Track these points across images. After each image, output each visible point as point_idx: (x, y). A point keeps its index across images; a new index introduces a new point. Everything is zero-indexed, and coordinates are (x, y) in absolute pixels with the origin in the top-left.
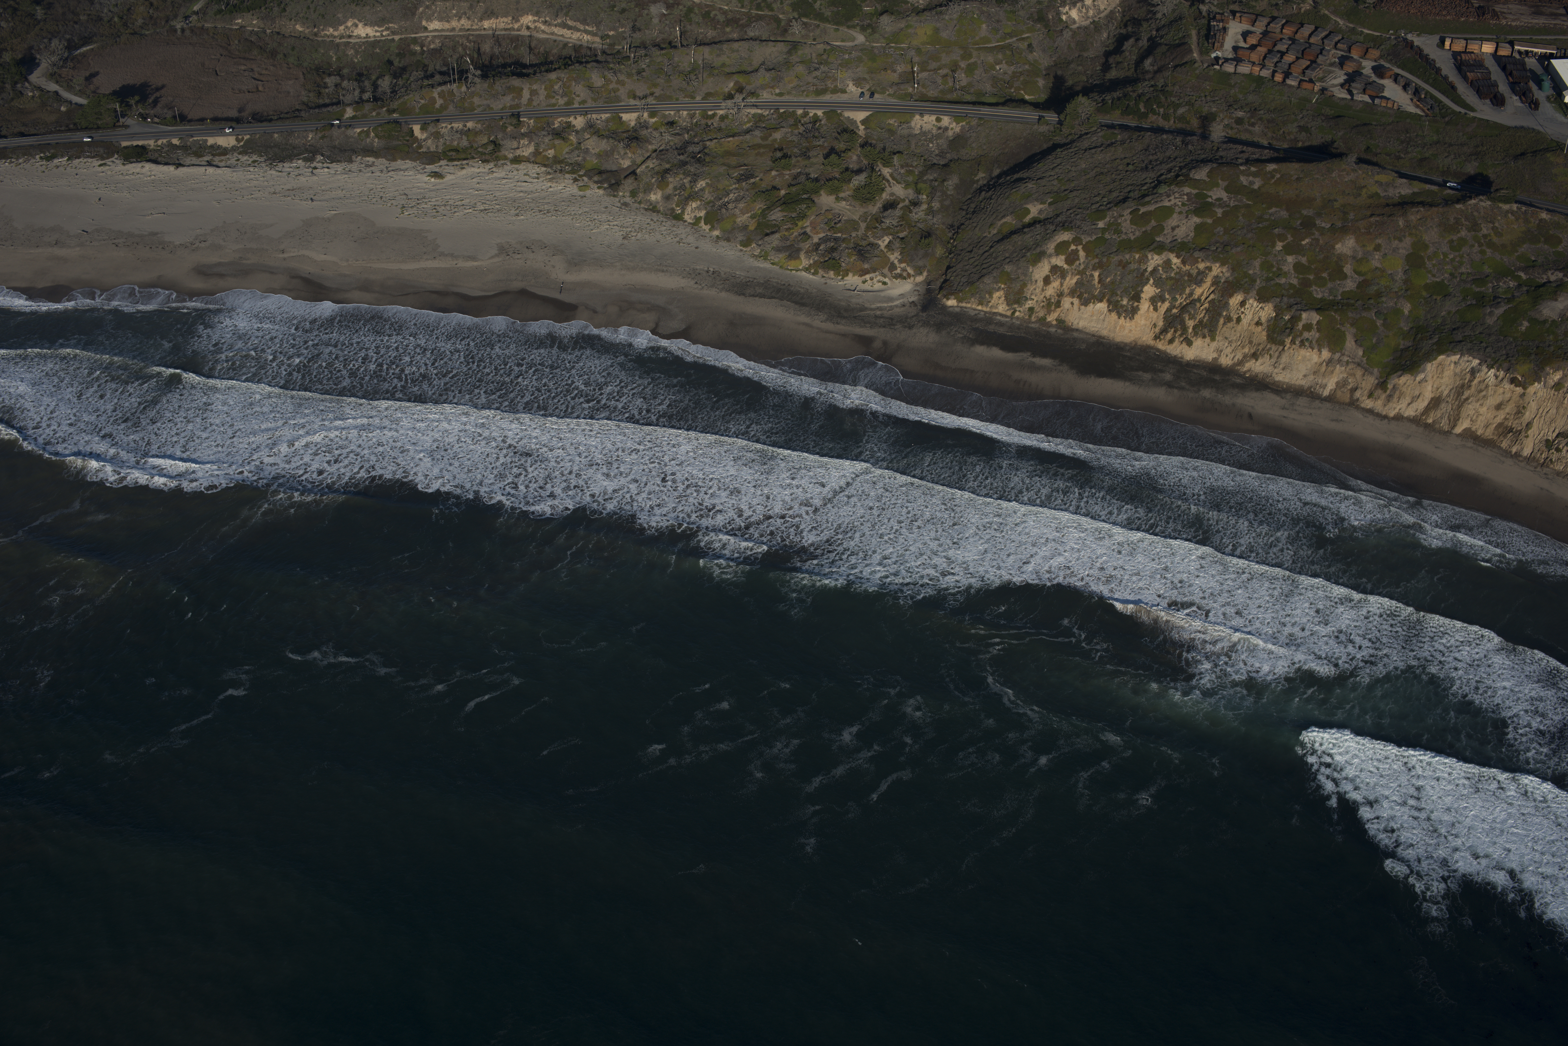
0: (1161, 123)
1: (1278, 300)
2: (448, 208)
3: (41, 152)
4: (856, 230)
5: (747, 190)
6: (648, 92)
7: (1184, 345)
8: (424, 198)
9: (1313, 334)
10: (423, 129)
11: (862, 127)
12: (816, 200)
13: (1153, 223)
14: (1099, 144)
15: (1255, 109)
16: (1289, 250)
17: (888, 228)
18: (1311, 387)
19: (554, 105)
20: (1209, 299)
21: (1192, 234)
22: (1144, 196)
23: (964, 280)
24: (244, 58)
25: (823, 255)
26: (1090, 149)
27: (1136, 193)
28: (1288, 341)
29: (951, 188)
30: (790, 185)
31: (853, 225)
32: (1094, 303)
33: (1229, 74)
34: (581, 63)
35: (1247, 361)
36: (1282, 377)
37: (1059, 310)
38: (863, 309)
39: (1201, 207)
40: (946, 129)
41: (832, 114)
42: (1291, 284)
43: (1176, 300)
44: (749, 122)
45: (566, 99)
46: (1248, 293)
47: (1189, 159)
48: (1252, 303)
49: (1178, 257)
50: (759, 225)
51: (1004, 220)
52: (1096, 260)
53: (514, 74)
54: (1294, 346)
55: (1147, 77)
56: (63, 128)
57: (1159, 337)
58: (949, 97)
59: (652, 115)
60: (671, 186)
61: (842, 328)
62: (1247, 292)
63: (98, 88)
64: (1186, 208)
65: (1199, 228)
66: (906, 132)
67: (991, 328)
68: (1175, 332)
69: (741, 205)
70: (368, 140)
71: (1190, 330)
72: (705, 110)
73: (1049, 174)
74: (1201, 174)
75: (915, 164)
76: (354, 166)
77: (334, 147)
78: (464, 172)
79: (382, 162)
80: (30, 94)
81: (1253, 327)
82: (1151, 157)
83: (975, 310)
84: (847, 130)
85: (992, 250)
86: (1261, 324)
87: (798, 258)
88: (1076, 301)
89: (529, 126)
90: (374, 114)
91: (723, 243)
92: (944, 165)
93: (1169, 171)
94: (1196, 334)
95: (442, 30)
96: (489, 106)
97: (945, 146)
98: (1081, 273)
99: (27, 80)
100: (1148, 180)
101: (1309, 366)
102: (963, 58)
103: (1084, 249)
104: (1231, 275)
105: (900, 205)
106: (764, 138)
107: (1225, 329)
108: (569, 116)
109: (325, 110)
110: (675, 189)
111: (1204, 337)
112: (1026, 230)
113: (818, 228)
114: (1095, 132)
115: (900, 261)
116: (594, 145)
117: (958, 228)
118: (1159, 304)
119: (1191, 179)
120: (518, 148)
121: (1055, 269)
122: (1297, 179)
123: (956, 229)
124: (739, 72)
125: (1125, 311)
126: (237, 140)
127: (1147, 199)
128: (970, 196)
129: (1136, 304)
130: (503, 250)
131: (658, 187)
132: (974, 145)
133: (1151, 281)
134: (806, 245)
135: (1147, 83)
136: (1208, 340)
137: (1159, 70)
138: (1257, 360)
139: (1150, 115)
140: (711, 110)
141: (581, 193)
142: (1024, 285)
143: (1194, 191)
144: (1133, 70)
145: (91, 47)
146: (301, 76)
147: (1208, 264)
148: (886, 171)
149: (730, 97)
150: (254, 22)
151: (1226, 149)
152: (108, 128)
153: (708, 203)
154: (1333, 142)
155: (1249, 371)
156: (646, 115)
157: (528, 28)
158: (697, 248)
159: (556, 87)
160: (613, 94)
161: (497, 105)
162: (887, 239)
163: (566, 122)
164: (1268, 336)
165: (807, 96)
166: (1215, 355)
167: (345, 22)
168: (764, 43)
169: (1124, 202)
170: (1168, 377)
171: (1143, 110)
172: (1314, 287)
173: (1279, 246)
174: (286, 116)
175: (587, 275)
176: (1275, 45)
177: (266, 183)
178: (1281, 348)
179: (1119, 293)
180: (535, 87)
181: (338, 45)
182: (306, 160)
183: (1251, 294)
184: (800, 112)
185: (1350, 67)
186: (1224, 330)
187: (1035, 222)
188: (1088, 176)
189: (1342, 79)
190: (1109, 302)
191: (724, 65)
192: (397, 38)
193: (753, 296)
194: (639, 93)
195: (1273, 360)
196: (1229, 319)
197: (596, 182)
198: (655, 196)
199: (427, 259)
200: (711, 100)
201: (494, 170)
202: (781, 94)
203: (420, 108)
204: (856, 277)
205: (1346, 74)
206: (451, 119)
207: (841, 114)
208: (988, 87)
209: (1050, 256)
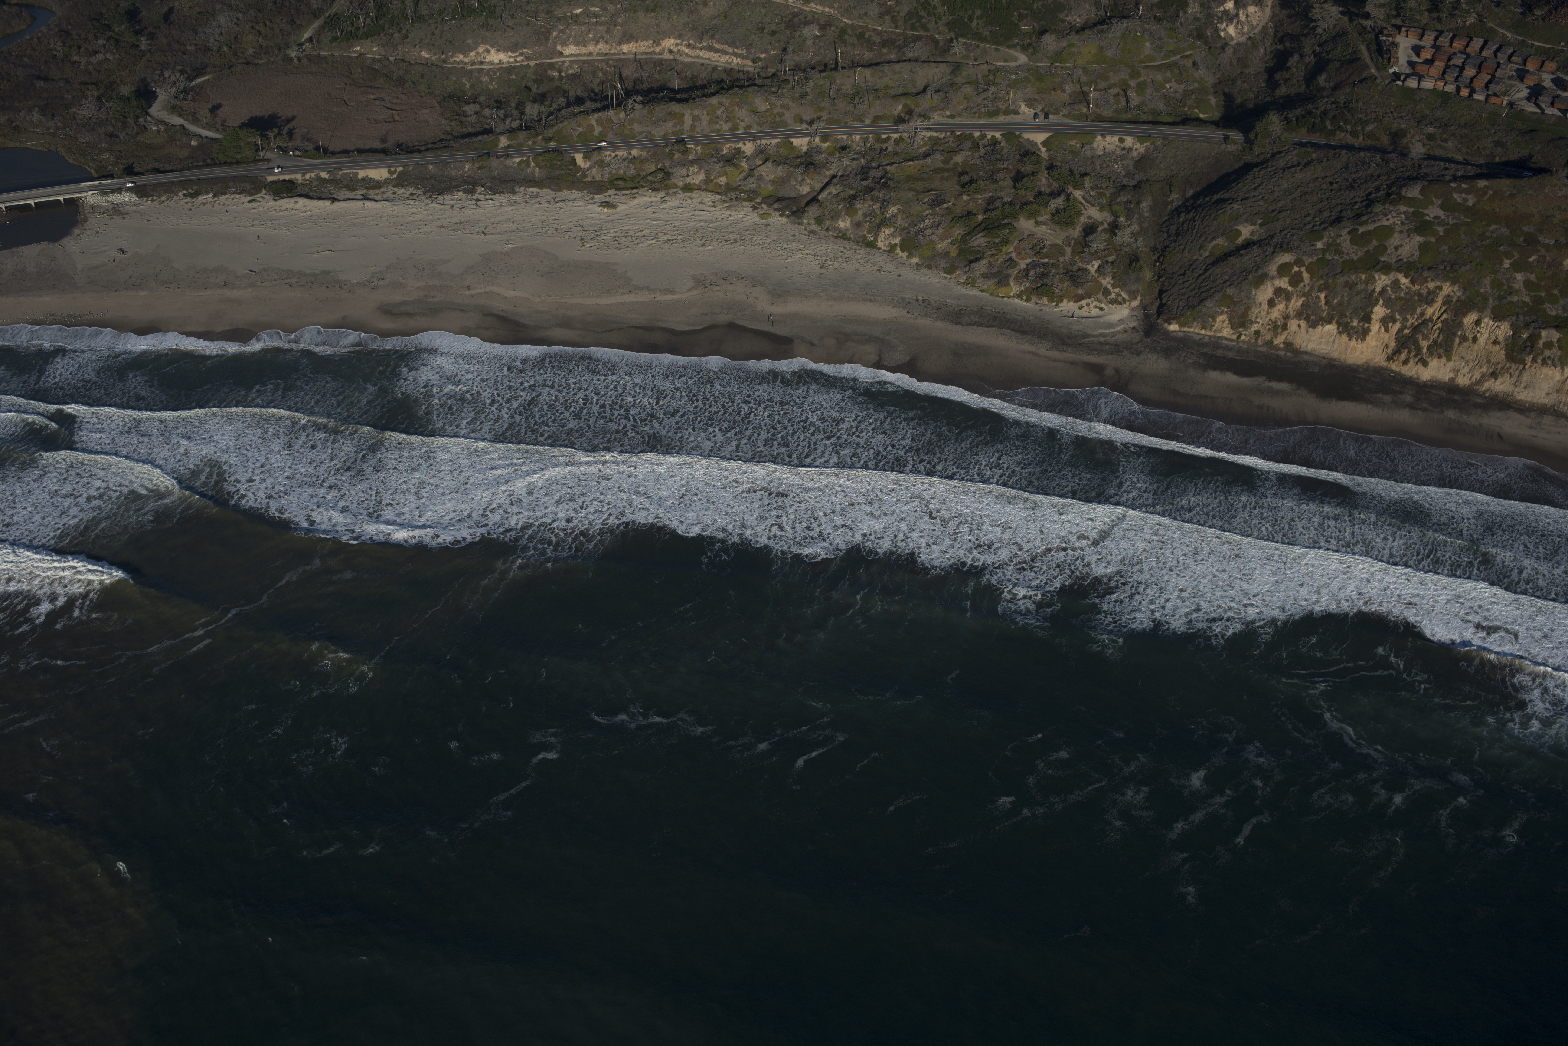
0: (1350, 140)
1: (1515, 318)
2: (630, 239)
3: (184, 189)
4: (1063, 255)
5: (942, 216)
6: (815, 116)
7: (1420, 365)
8: (601, 229)
9: (1555, 352)
10: (585, 158)
11: (1043, 149)
12: (1015, 225)
13: (1375, 243)
14: (1296, 163)
15: (1446, 125)
16: (1518, 266)
17: (1096, 252)
18: (1554, 405)
19: (719, 131)
20: (1442, 318)
21: (1417, 254)
22: (1359, 216)
23: (1183, 304)
24: (371, 87)
25: (1035, 281)
26: (1288, 168)
27: (1349, 212)
28: (1529, 360)
29: (1146, 209)
30: (986, 211)
31: (1058, 250)
32: (1322, 325)
33: (1413, 90)
34: (741, 87)
35: (1486, 381)
36: (1523, 396)
37: (1286, 332)
38: (1086, 336)
39: (1422, 226)
40: (1130, 149)
41: (1010, 136)
42: (1524, 302)
43: (1407, 320)
44: (925, 145)
45: (730, 124)
46: (1482, 312)
47: (1393, 177)
48: (1487, 321)
49: (1406, 277)
50: (961, 252)
51: (1214, 243)
52: (1322, 282)
53: (671, 100)
54: (1535, 365)
55: (1325, 94)
56: (201, 164)
57: (1392, 358)
58: (1124, 116)
59: (824, 139)
60: (860, 213)
61: (1069, 355)
62: (1481, 310)
63: (225, 121)
64: (1406, 227)
65: (1423, 247)
66: (1089, 153)
67: (1220, 353)
68: (1409, 352)
69: (940, 231)
70: (529, 170)
71: (1425, 351)
72: (878, 134)
73: (1253, 194)
74: (1413, 192)
75: (1104, 186)
76: (519, 197)
77: (494, 178)
78: (636, 201)
79: (547, 194)
80: (155, 128)
81: (1490, 347)
82: (1353, 176)
83: (1199, 334)
84: (1028, 153)
85: (1208, 273)
86: (1499, 343)
87: (1008, 285)
88: (1303, 323)
89: (696, 153)
90: (530, 143)
91: (924, 271)
92: (1135, 187)
93: (1378, 189)
94: (1431, 354)
95: (579, 55)
96: (650, 132)
97: (1131, 167)
98: (1306, 295)
99: (148, 114)
100: (1357, 199)
101: (1552, 384)
102: (1132, 76)
103: (1307, 270)
104: (1463, 294)
105: (1100, 229)
106: (945, 162)
107: (1461, 348)
108: (737, 142)
109: (475, 139)
110: (865, 215)
111: (1440, 357)
112: (1242, 252)
113: (1023, 253)
114: (1288, 151)
115: (1114, 286)
116: (768, 172)
117: (1164, 250)
118: (1390, 325)
119: (1404, 197)
120: (688, 176)
121: (1278, 291)
122: (1510, 195)
123: (1161, 252)
124: (905, 94)
125: (1356, 332)
126: (390, 172)
127: (1364, 218)
128: (1166, 218)
129: (1366, 325)
130: (699, 282)
131: (846, 214)
132: (1162, 165)
133: (1381, 302)
134: (1014, 272)
135: (1326, 100)
136: (1444, 360)
137: (1337, 87)
138: (1496, 379)
139: (1338, 133)
140: (884, 134)
141: (764, 221)
142: (1248, 308)
143: (1411, 210)
144: (1304, 87)
145: (207, 78)
146: (436, 104)
147: (1438, 284)
148: (1078, 194)
149: (900, 120)
150: (375, 49)
151: (1428, 166)
152: (249, 162)
153: (903, 229)
154: (1531, 156)
155: (1488, 390)
156: (817, 139)
157: (670, 51)
158: (899, 276)
159: (719, 112)
160: (778, 119)
161: (659, 132)
162: (1096, 264)
163: (735, 149)
164: (1507, 355)
165: (980, 118)
166: (1452, 375)
167: (476, 48)
168: (926, 64)
169: (1340, 222)
170: (1408, 398)
171: (1329, 127)
172: (1547, 305)
173: (1507, 263)
174: (434, 146)
175: (792, 306)
176: (1450, 59)
177: (431, 217)
178: (1521, 367)
179: (1348, 314)
180: (696, 112)
181: (471, 71)
182: (466, 191)
183: (1485, 313)
184: (977, 134)
185: (1531, 81)
186: (1460, 350)
187: (1248, 244)
188: (1293, 196)
189: (1525, 93)
190: (1339, 324)
191: (887, 87)
192: (532, 63)
193: (970, 324)
194: (806, 118)
195: (1514, 379)
196: (1464, 339)
197: (777, 210)
198: (844, 224)
199: (623, 293)
200: (881, 123)
201: (666, 198)
202: (952, 117)
203: (579, 136)
204: (1071, 303)
205: (1527, 87)
206: (612, 147)
207: (1020, 136)
208: (1161, 106)
209: (1273, 278)
